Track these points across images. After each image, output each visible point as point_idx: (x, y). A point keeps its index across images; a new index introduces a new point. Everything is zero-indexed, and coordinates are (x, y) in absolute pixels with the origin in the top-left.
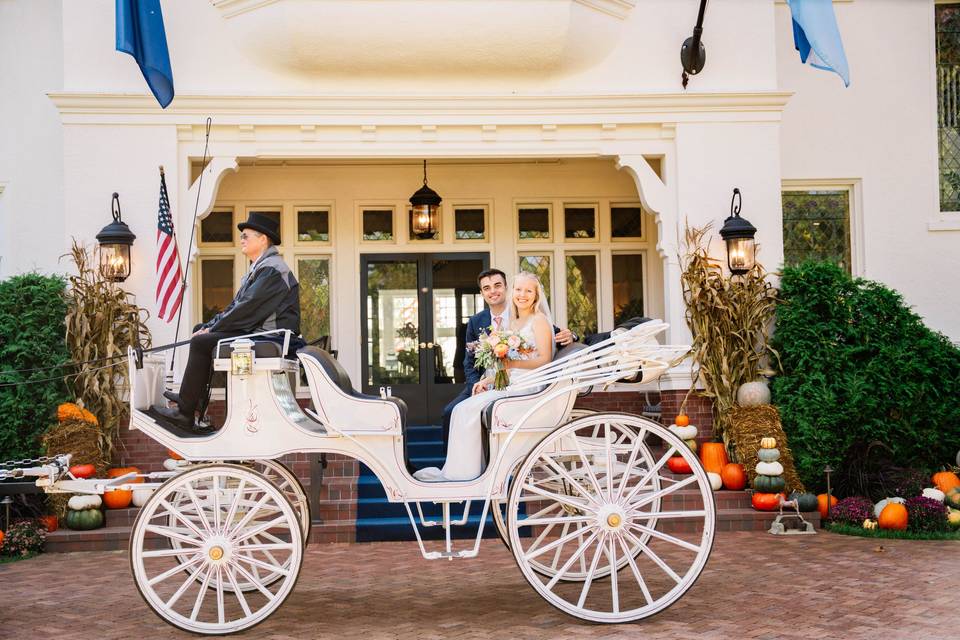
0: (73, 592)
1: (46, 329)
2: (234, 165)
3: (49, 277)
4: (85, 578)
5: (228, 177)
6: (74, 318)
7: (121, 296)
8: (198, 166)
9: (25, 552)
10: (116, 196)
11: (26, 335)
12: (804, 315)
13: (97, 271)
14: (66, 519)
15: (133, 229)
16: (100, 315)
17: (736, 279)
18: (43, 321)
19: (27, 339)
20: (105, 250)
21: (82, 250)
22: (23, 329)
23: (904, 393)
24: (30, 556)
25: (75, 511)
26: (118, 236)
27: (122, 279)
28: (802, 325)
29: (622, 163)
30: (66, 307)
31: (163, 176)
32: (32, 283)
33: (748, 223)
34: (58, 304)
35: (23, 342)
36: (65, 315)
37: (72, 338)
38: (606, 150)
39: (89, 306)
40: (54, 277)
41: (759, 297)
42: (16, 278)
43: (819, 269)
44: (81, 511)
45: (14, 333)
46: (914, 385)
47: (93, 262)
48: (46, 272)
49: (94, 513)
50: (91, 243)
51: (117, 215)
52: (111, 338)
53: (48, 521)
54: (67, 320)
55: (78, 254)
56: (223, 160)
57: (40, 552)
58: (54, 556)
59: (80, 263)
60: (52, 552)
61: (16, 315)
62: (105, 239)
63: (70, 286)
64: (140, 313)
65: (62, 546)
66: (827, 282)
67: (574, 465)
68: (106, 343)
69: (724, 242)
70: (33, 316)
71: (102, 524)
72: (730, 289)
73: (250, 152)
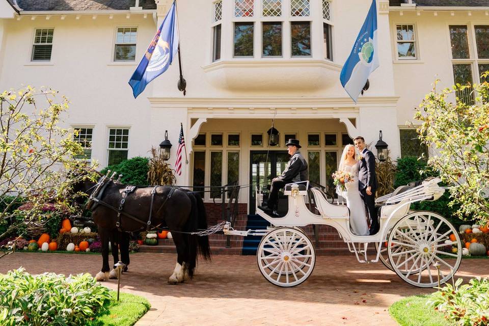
0: (148, 264)
1: (142, 176)
2: (206, 121)
3: (144, 158)
4: (152, 260)
5: (203, 125)
6: (151, 172)
7: (166, 166)
8: (194, 121)
9: (133, 251)
10: (167, 131)
11: (136, 178)
12: (404, 176)
13: (159, 156)
14: (145, 241)
15: (171, 143)
16: (158, 171)
17: (381, 163)
18: (141, 173)
19: (136, 179)
20: (162, 149)
21: (155, 150)
22: (135, 176)
23: (440, 205)
24: (134, 253)
25: (148, 239)
26: (166, 145)
27: (167, 160)
28: (403, 180)
29: (341, 121)
30: (148, 169)
31: (182, 126)
32: (138, 160)
33: (385, 143)
34: (146, 168)
35: (135, 180)
36: (148, 171)
37: (150, 179)
38: (335, 116)
39: (156, 169)
40: (145, 158)
41: (390, 169)
42: (134, 158)
43: (410, 160)
44: (150, 239)
45: (132, 177)
46: (443, 202)
47: (158, 154)
48: (143, 156)
49: (155, 240)
50: (157, 147)
51: (166, 138)
52: (162, 180)
53: (139, 241)
54: (148, 173)
55: (153, 151)
56: (202, 119)
57: (137, 252)
58: (142, 253)
59: (154, 154)
60: (141, 252)
61: (133, 171)
62: (162, 146)
63: (150, 162)
64: (172, 171)
65: (144, 250)
66: (412, 164)
67: (406, 230)
68: (161, 181)
69: (377, 150)
70: (138, 171)
71: (156, 244)
72: (380, 166)
73: (211, 116)
